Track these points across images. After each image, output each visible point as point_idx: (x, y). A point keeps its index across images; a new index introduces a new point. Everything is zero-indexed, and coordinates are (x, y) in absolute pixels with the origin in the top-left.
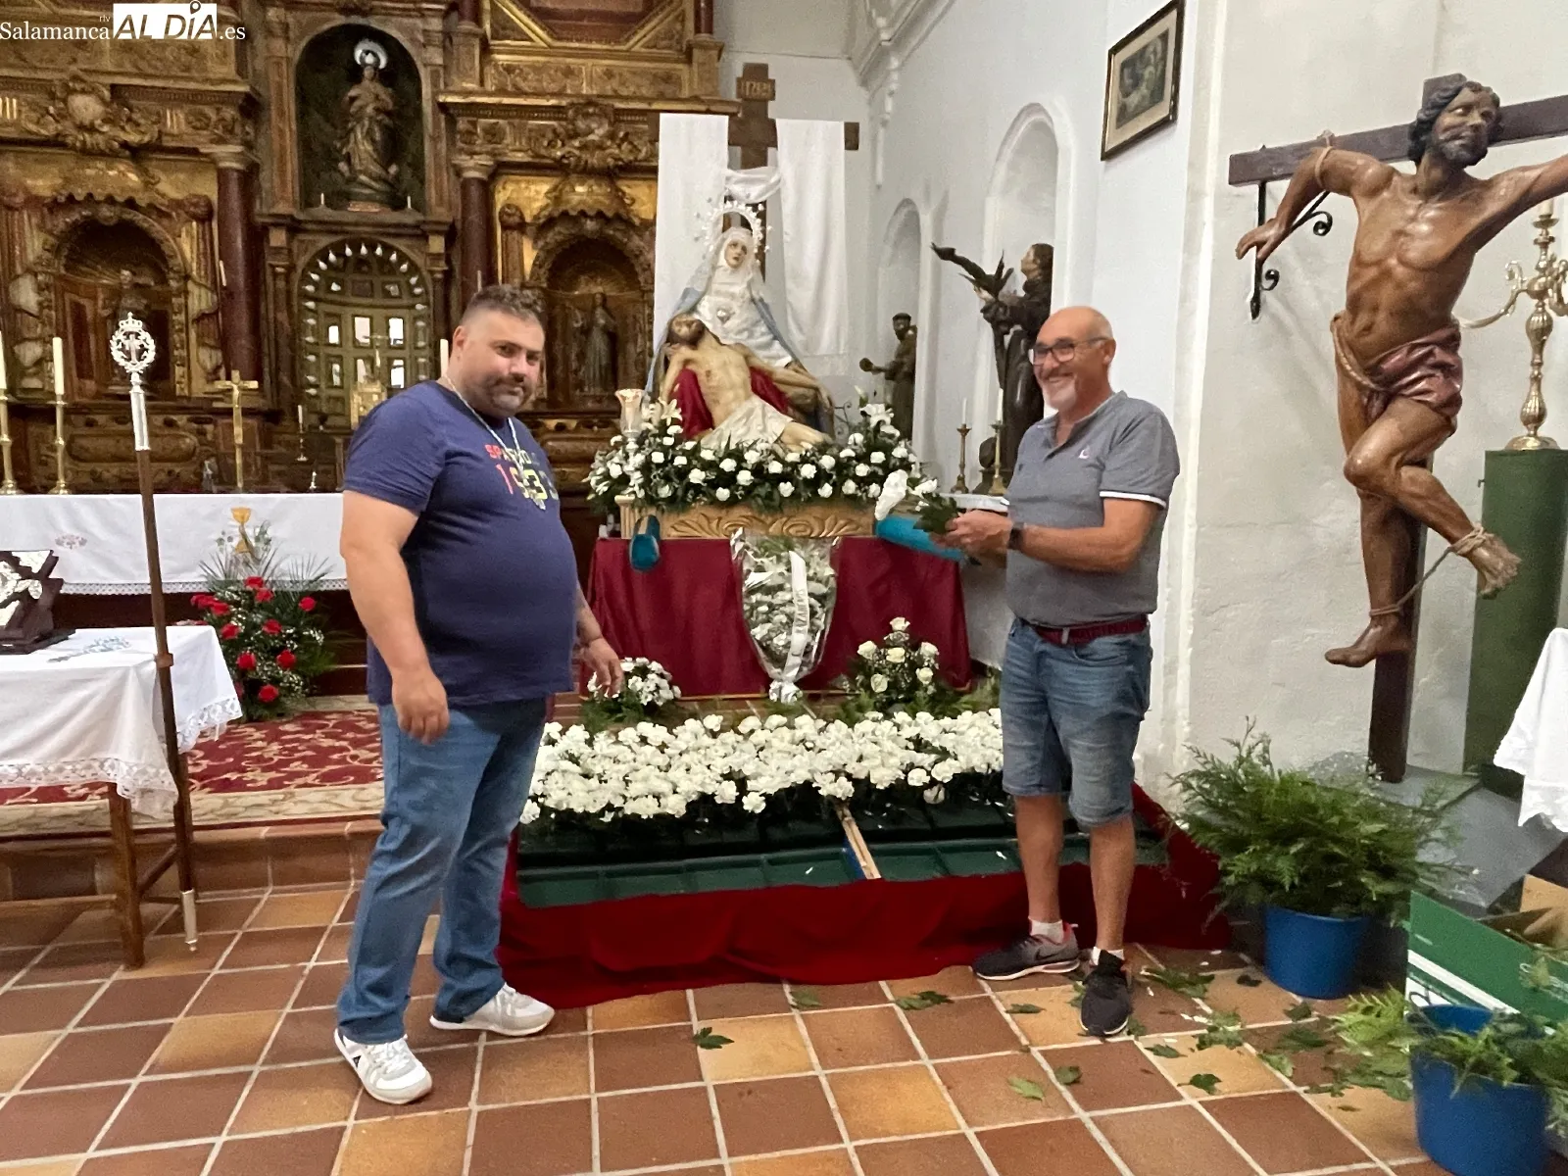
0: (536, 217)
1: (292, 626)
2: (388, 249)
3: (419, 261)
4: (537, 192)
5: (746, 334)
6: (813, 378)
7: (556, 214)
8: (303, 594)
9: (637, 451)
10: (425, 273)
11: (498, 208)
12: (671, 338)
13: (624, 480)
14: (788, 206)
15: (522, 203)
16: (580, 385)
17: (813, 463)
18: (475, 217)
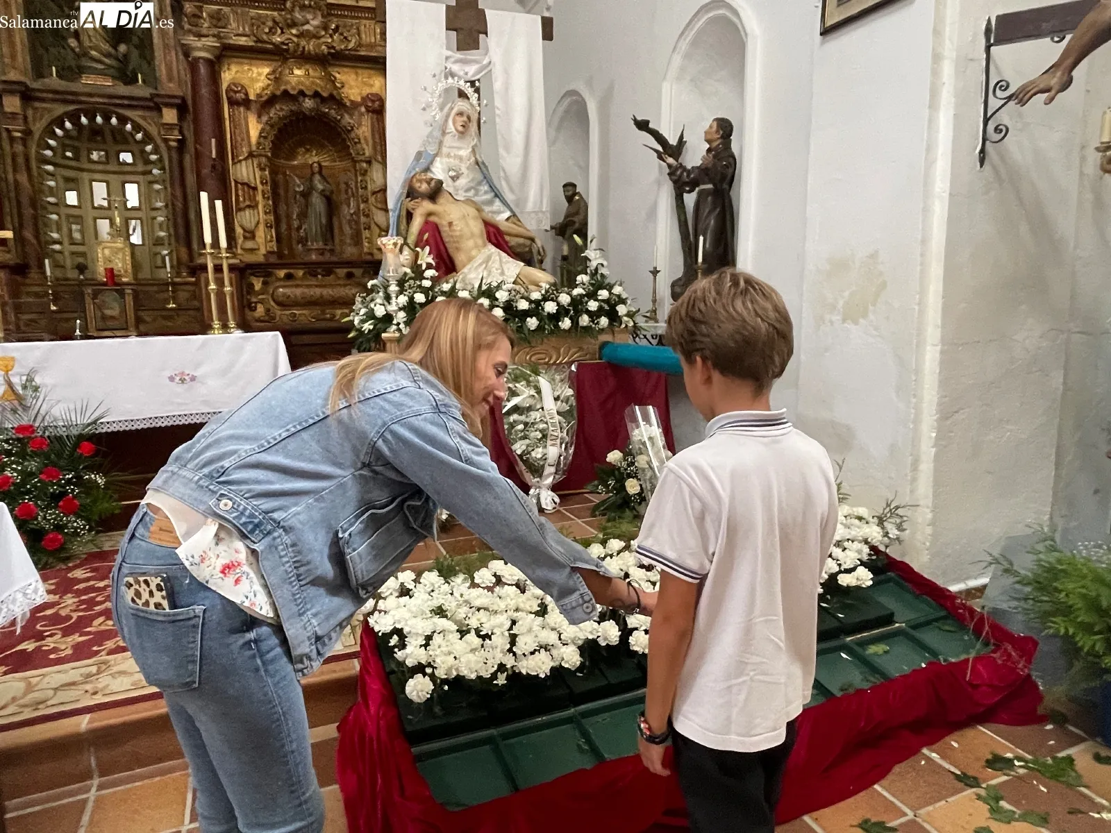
0: (259, 96)
1: (71, 471)
2: (123, 120)
3: (153, 130)
4: (259, 74)
5: (473, 191)
6: (528, 230)
7: (278, 93)
8: (80, 438)
9: (401, 292)
10: (159, 141)
11: (224, 86)
12: (411, 193)
13: (388, 318)
14: (498, 85)
15: (245, 82)
16: (303, 241)
17: (552, 300)
18: (204, 91)
